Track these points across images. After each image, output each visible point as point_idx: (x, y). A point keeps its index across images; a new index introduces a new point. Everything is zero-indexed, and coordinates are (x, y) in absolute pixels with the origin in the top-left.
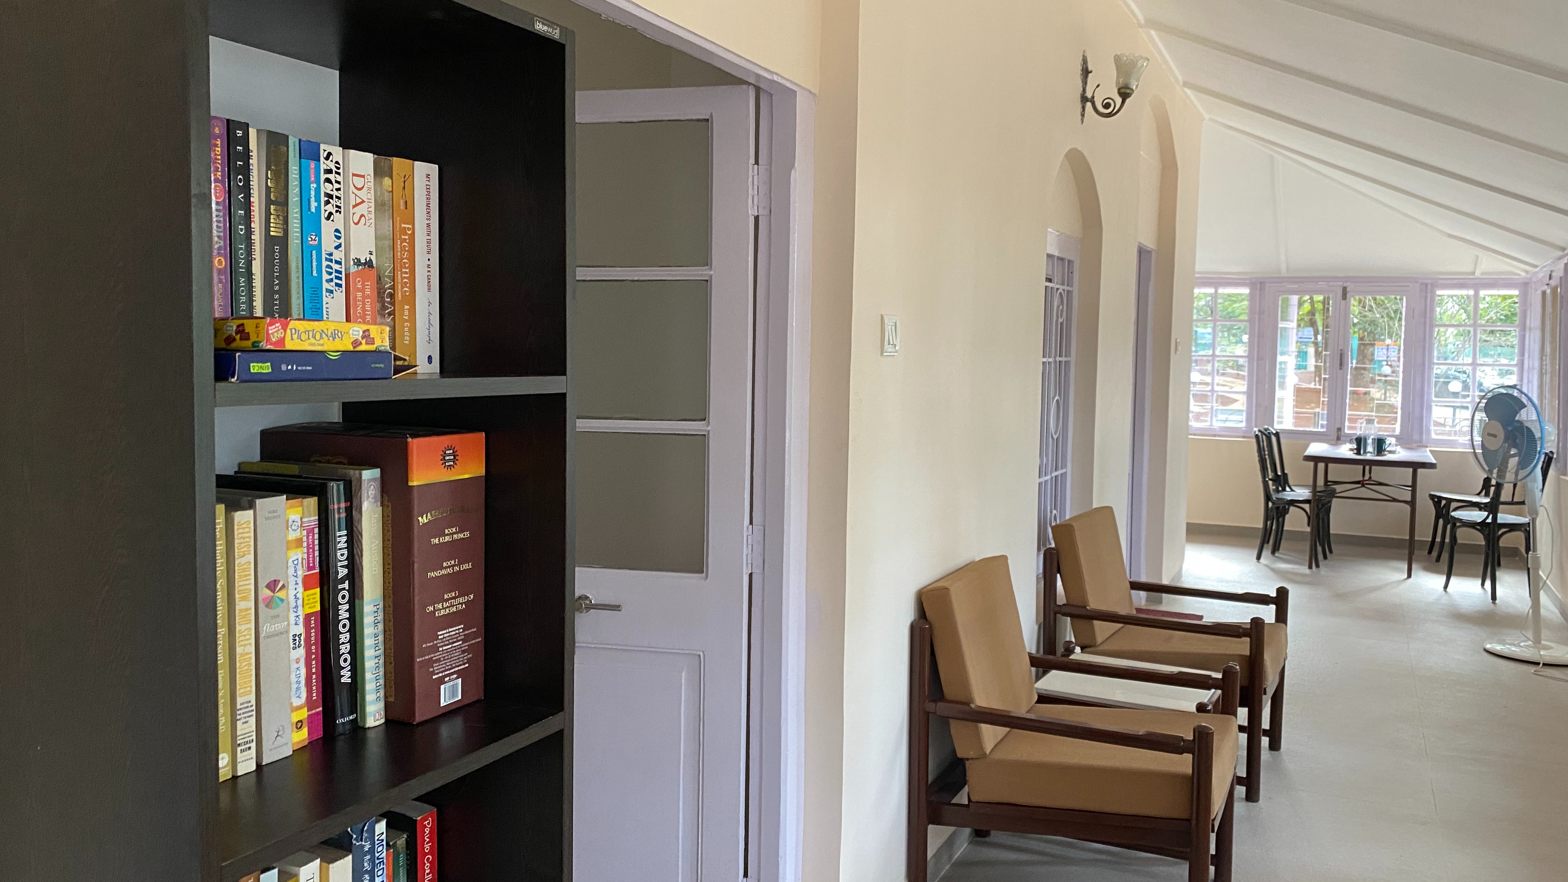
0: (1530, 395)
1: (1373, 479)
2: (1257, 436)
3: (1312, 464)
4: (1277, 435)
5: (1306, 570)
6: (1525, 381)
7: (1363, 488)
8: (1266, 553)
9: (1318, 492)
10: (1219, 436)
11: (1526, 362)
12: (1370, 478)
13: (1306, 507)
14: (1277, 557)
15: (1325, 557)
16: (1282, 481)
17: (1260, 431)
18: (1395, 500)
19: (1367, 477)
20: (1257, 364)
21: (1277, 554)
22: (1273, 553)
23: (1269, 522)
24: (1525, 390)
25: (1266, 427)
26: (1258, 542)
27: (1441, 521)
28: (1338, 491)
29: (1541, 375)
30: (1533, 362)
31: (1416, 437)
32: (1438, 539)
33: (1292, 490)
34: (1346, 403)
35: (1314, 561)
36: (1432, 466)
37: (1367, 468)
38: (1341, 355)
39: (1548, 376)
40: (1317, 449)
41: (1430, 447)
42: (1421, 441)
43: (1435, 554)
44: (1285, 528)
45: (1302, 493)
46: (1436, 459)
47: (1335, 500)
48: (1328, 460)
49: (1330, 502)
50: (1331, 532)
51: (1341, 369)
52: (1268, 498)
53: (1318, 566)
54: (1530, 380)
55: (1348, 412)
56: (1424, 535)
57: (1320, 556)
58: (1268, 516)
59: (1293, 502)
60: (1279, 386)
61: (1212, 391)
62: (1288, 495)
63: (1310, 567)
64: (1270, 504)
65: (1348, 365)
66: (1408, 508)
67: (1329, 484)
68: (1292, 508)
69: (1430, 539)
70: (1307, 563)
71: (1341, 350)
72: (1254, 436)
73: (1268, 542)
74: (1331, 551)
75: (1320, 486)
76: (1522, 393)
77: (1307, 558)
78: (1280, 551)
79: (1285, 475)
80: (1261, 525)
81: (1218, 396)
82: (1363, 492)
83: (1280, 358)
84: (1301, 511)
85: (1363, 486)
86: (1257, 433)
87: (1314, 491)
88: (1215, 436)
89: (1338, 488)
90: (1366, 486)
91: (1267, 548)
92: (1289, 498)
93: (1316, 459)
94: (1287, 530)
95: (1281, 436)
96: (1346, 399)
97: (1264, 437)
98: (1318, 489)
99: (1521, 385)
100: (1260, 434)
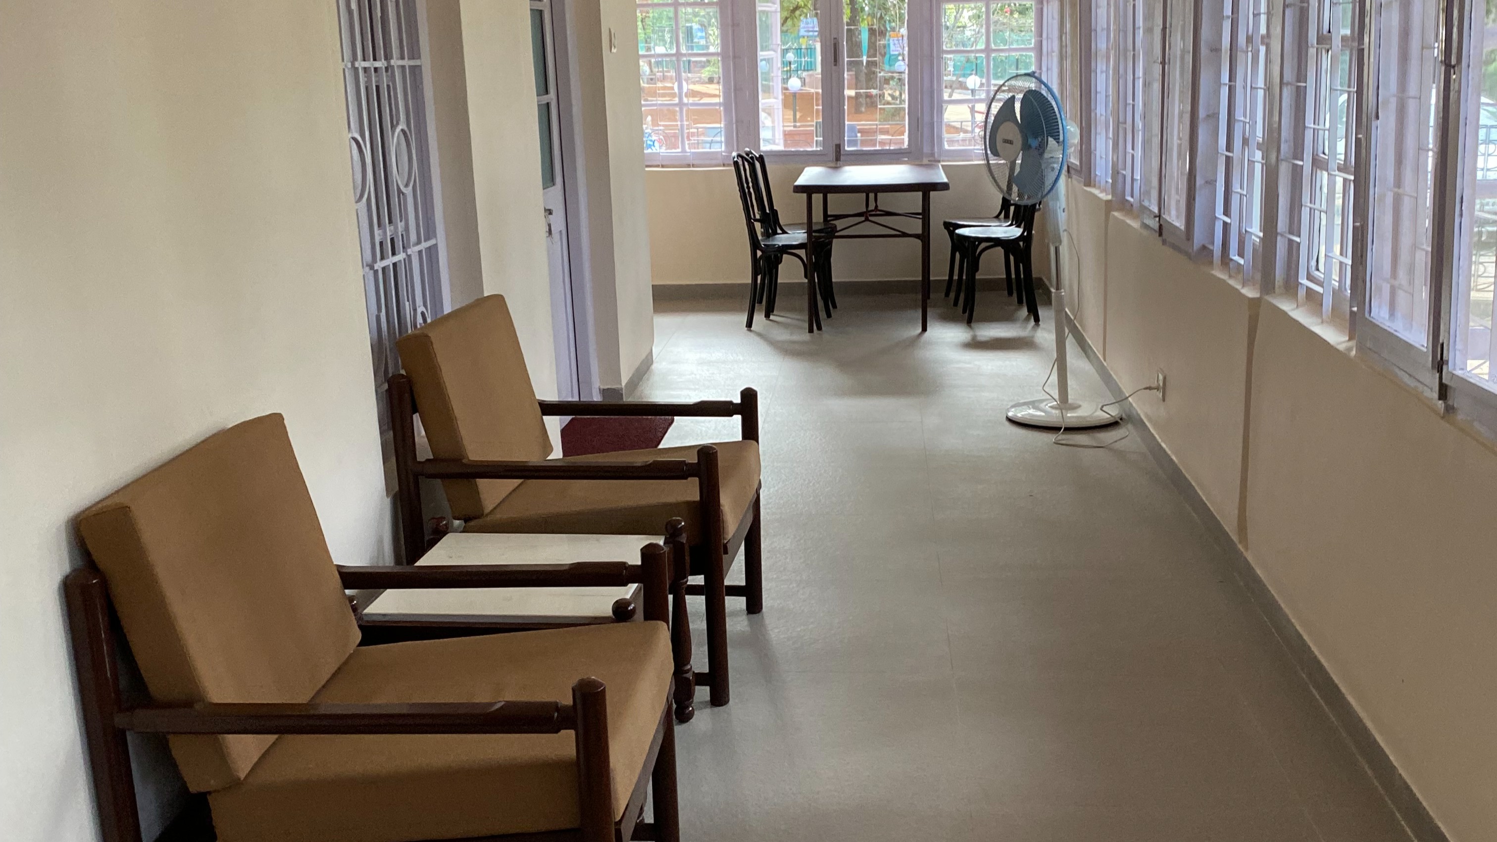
0: (1049, 84)
1: (879, 208)
2: (736, 164)
3: (805, 195)
4: (761, 159)
5: (806, 336)
6: (1044, 69)
7: (867, 223)
8: (759, 318)
9: (816, 231)
10: (693, 166)
11: (1044, 43)
12: (876, 206)
13: (802, 253)
14: (771, 320)
15: (829, 315)
16: (771, 222)
17: (739, 156)
18: (904, 235)
19: (872, 206)
20: (734, 64)
21: (772, 317)
22: (767, 316)
23: (759, 277)
24: (1044, 79)
25: (747, 149)
26: (747, 304)
27: (958, 255)
28: (838, 229)
29: (1062, 58)
30: (1052, 45)
31: (926, 149)
32: (956, 277)
33: (784, 232)
34: (844, 109)
35: (814, 323)
36: (944, 187)
37: (872, 196)
38: (835, 45)
39: (1069, 61)
40: (811, 175)
41: (943, 161)
42: (933, 154)
43: (952, 295)
44: (779, 281)
45: (797, 236)
46: (948, 178)
47: (835, 241)
48: (826, 190)
49: (831, 243)
50: (833, 280)
51: (835, 65)
52: (755, 244)
53: (819, 328)
54: (1049, 67)
55: (846, 123)
56: (939, 273)
57: (822, 314)
58: (756, 270)
59: (786, 249)
60: (764, 91)
61: (681, 104)
62: (781, 240)
63: (811, 331)
64: (759, 253)
65: (843, 59)
66: (918, 243)
67: (829, 219)
68: (785, 257)
69: (947, 278)
70: (806, 325)
71: (835, 39)
72: (732, 163)
73: (760, 302)
74: (835, 307)
75: (817, 223)
76: (1041, 82)
77: (807, 318)
78: (775, 313)
79: (775, 213)
80: (749, 280)
81: (687, 111)
82: (867, 228)
83: (761, 54)
84: (797, 259)
85: (867, 220)
86: (735, 159)
87: (809, 232)
88: (689, 166)
89: (839, 224)
90: (871, 218)
91: (760, 310)
92: (781, 244)
93: (809, 190)
94: (782, 283)
95: (766, 160)
96: (844, 105)
97: (746, 164)
98: (815, 228)
99: (1041, 74)
100: (740, 161)
